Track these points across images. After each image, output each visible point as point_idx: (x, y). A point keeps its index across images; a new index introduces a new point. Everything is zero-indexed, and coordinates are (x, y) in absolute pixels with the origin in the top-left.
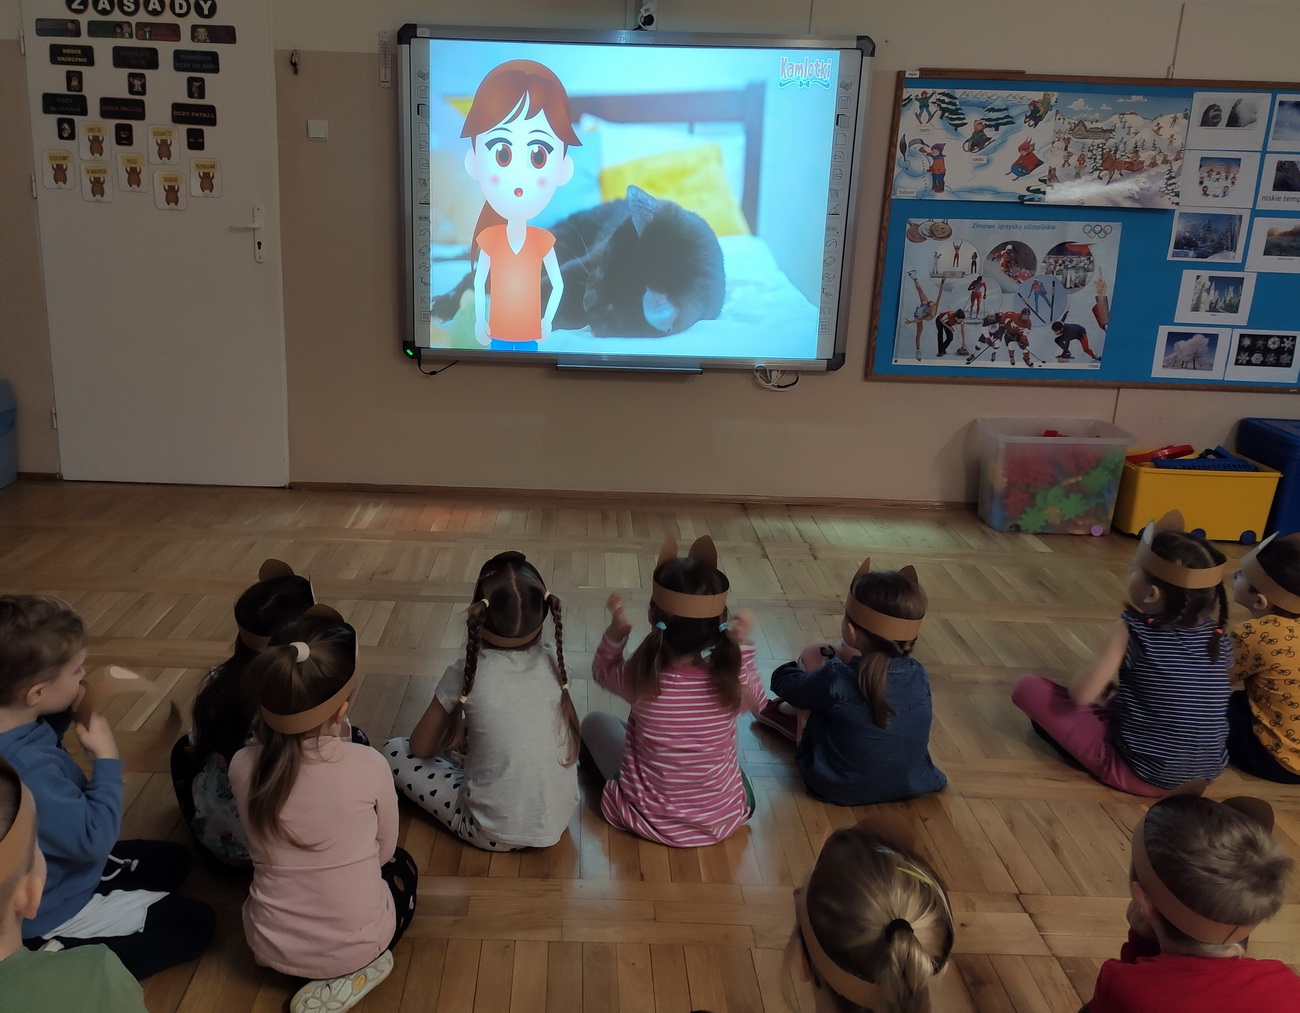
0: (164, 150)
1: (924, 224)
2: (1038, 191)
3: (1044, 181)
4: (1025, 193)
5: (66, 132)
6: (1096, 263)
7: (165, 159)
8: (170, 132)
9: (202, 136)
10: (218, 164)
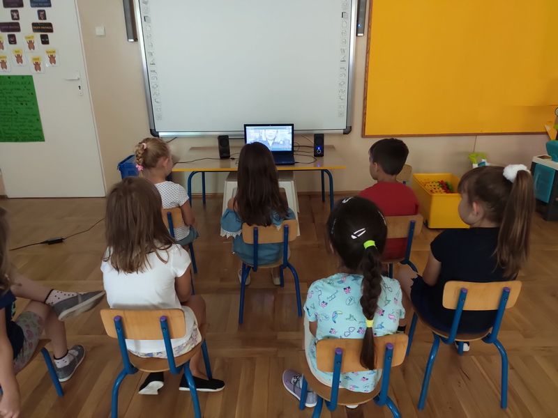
0: (31, 45)
7: (32, 50)
8: (33, 37)
9: (48, 38)
10: (56, 51)
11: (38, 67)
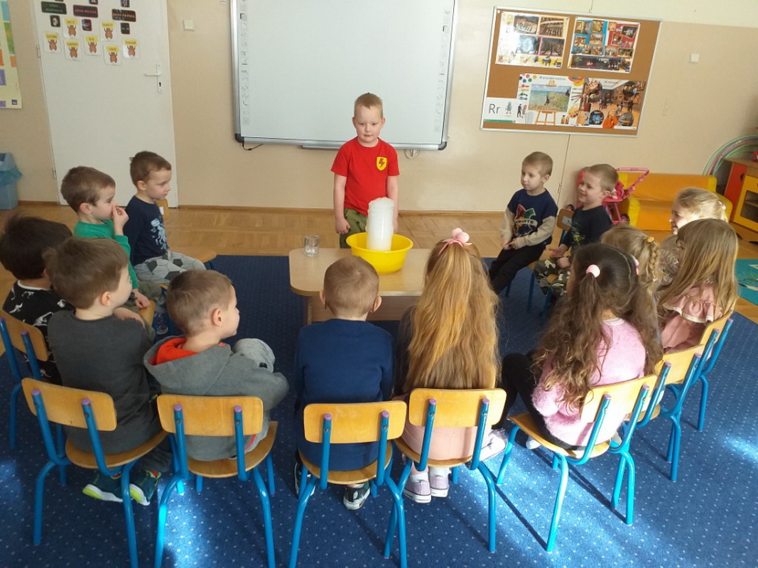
0: (109, 34)
5: (56, 23)
7: (109, 39)
8: (111, 25)
9: (129, 27)
10: (137, 42)
11: (113, 57)
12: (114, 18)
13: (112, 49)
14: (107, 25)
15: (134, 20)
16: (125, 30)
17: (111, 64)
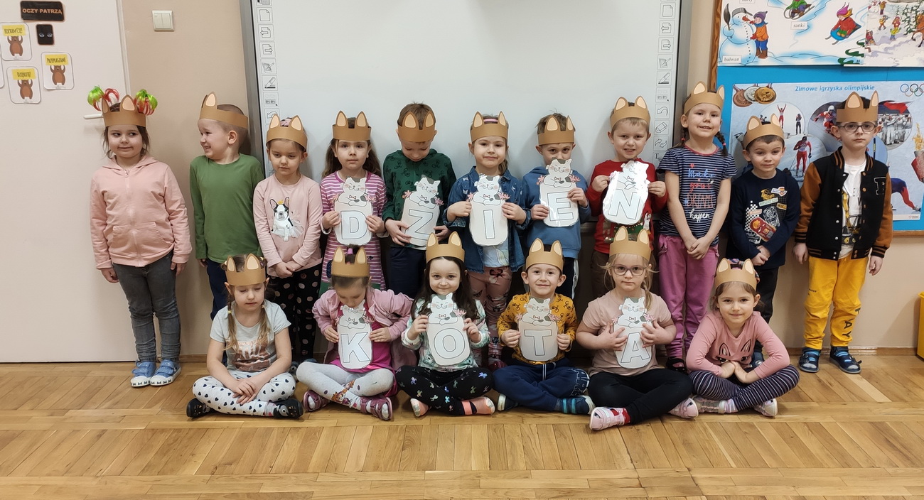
0: (16, 46)
1: (749, 88)
2: (856, 54)
3: (862, 44)
4: (845, 56)
6: (913, 120)
7: (17, 55)
8: (20, 30)
9: (52, 32)
10: (68, 59)
11: (26, 89)
12: (26, 17)
13: (24, 74)
14: (14, 31)
15: (60, 18)
16: (45, 37)
17: (23, 101)
